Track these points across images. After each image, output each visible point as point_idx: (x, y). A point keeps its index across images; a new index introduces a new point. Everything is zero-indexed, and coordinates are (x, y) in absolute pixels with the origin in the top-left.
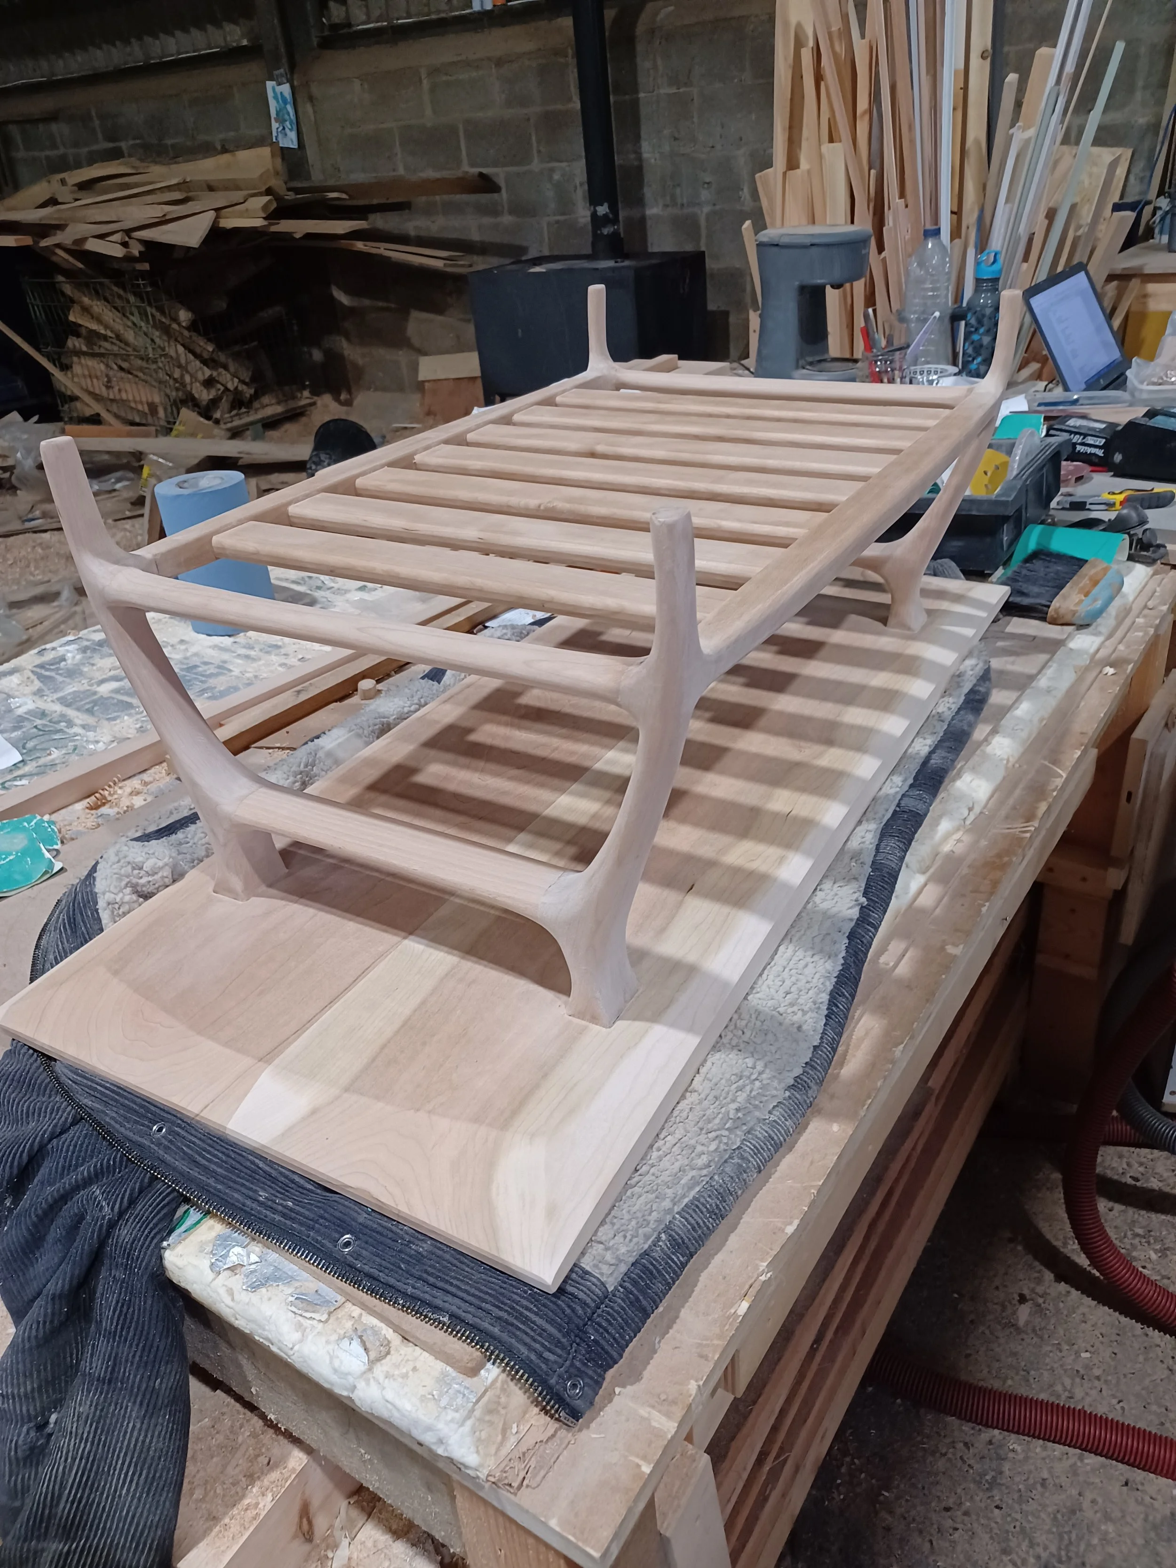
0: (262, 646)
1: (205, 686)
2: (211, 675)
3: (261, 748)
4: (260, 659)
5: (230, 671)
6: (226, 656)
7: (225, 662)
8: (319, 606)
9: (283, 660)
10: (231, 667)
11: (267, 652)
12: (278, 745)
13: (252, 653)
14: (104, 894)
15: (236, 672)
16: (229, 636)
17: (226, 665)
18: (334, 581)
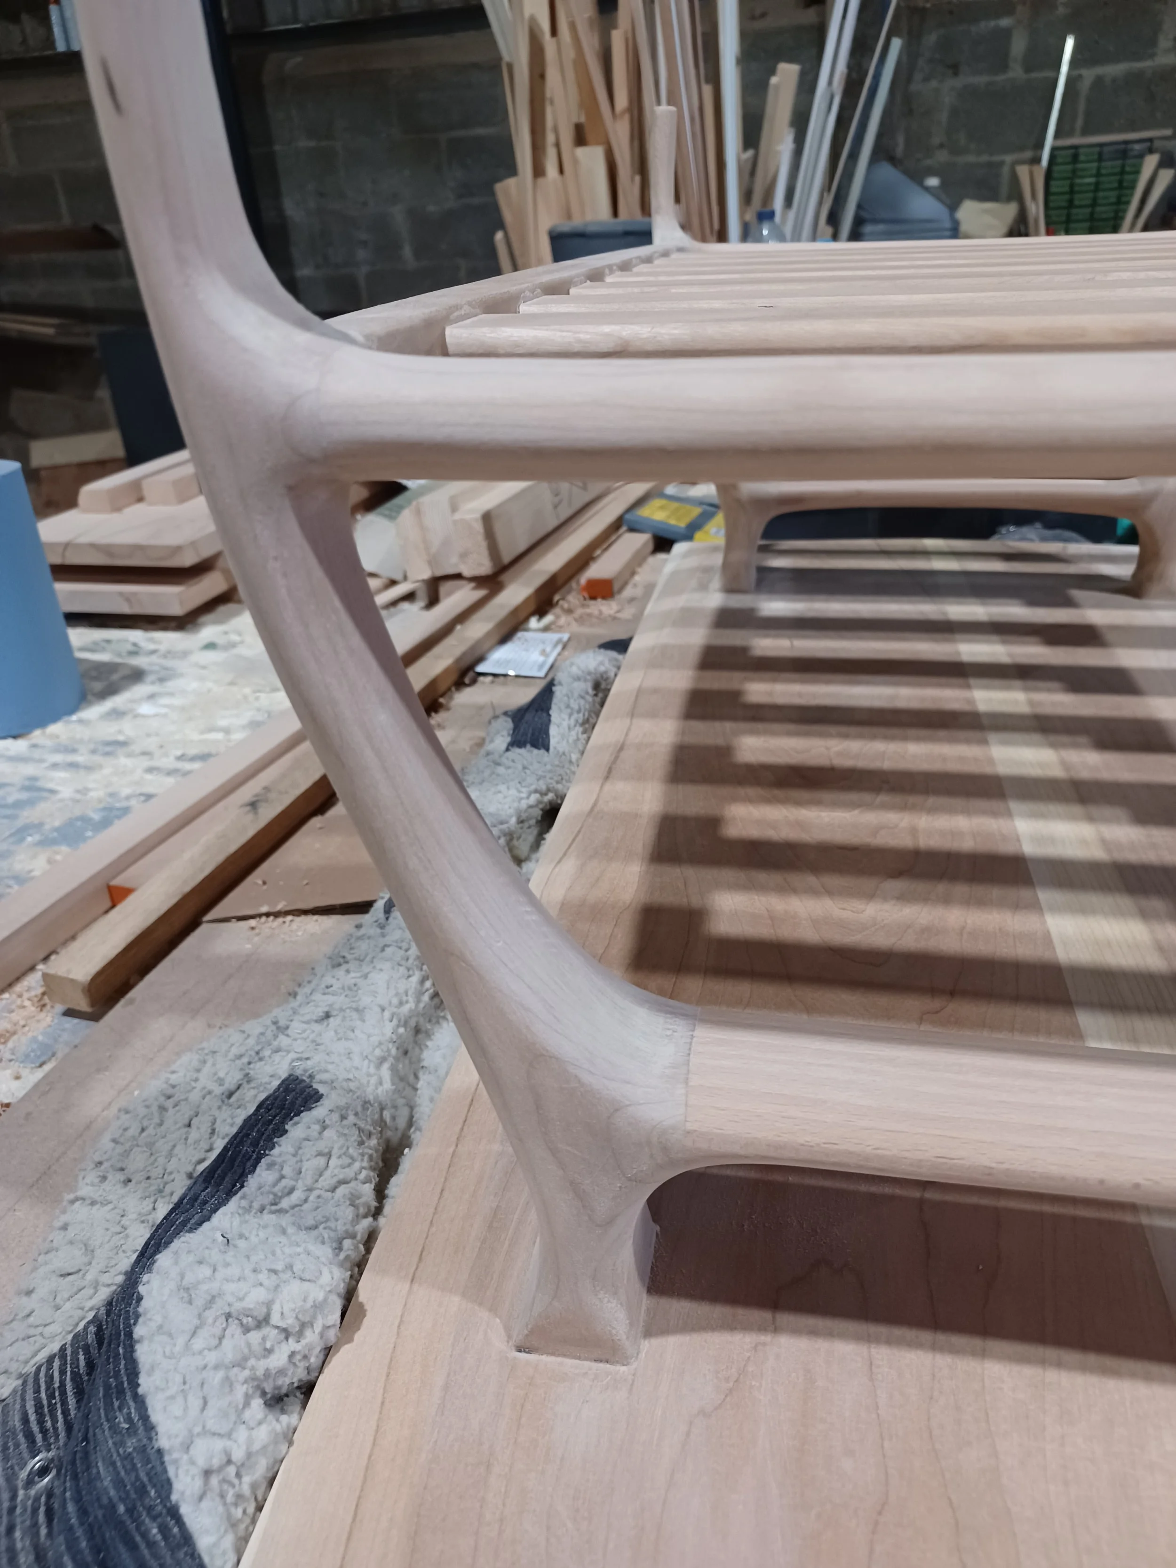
0: (92, 746)
1: (19, 823)
2: (19, 805)
3: (226, 920)
4: (100, 767)
5: (53, 792)
6: (29, 770)
7: (34, 779)
8: (150, 678)
9: (146, 763)
10: (50, 785)
11: (107, 754)
12: (264, 909)
13: (79, 758)
14: (187, 1447)
15: (66, 792)
16: (15, 737)
17: (39, 784)
18: (152, 640)
